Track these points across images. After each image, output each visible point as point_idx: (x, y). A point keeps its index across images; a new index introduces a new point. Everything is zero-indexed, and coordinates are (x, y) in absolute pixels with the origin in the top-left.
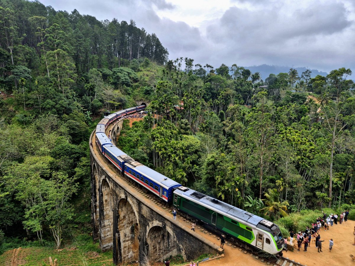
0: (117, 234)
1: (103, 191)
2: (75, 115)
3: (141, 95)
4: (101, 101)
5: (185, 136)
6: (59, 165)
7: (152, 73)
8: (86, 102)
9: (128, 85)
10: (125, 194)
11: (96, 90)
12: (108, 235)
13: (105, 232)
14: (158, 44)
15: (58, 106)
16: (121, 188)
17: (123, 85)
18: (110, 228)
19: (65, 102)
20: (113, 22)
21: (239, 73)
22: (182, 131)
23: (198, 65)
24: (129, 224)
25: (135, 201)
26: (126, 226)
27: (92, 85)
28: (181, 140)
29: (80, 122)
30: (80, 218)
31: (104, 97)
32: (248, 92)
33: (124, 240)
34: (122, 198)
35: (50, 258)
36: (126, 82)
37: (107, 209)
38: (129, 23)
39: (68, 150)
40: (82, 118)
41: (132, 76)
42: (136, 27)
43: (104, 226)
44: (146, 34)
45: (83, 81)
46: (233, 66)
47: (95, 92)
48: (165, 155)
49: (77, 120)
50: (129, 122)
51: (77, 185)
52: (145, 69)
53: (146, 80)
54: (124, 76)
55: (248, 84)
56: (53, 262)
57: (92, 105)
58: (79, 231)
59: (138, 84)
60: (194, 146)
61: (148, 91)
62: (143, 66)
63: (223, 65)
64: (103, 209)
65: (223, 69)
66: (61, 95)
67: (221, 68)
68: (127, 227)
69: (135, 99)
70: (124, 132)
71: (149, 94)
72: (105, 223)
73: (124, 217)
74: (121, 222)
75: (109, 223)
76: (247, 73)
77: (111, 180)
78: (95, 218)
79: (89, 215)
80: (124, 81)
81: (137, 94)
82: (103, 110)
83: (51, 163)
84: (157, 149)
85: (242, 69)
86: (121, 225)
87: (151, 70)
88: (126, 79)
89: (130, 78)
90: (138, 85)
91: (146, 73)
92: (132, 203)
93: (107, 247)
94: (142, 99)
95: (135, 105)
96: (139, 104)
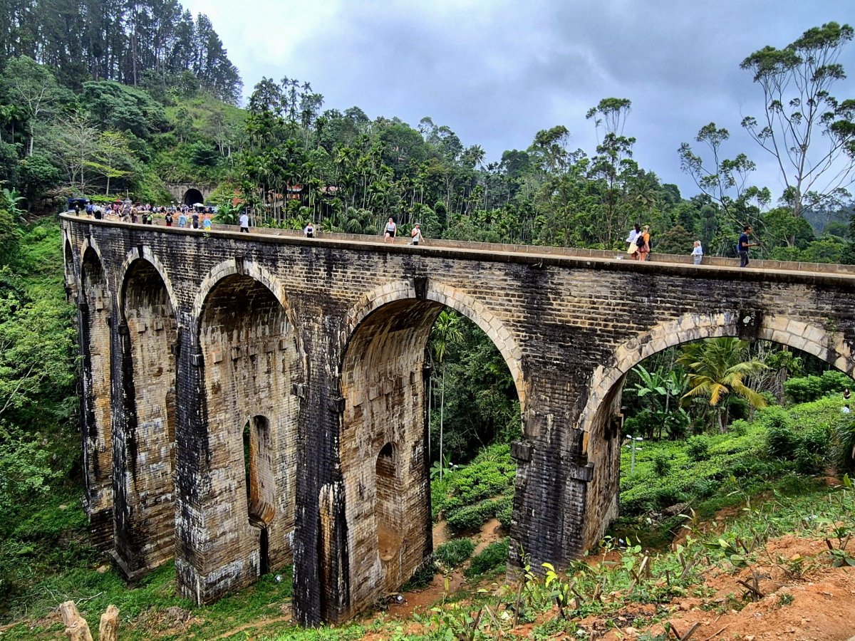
0: (327, 493)
1: (203, 347)
3: (184, 165)
4: (53, 162)
7: (212, 113)
9: (140, 134)
11: (31, 128)
12: (224, 533)
13: (213, 520)
14: (215, 47)
16: (376, 258)
17: (123, 129)
21: (438, 138)
24: (373, 442)
25: (495, 277)
26: (362, 452)
27: (17, 113)
31: (69, 150)
33: (356, 512)
34: (378, 302)
35: (69, 607)
36: (133, 122)
37: (221, 422)
41: (151, 110)
43: (211, 495)
46: (422, 121)
47: (28, 134)
52: (185, 102)
53: (194, 125)
57: (24, 170)
58: (40, 565)
59: (172, 136)
61: (207, 154)
62: (177, 93)
63: (396, 119)
64: (206, 424)
65: (399, 128)
68: (367, 454)
69: (163, 178)
71: (211, 163)
72: (214, 482)
74: (347, 433)
80: (127, 116)
81: (170, 161)
82: (65, 190)
85: (445, 130)
86: (348, 446)
87: (203, 106)
88: (132, 113)
89: (145, 113)
90: (170, 139)
92: (469, 299)
93: (222, 582)
94: (188, 178)
95: (166, 193)
96: (180, 192)
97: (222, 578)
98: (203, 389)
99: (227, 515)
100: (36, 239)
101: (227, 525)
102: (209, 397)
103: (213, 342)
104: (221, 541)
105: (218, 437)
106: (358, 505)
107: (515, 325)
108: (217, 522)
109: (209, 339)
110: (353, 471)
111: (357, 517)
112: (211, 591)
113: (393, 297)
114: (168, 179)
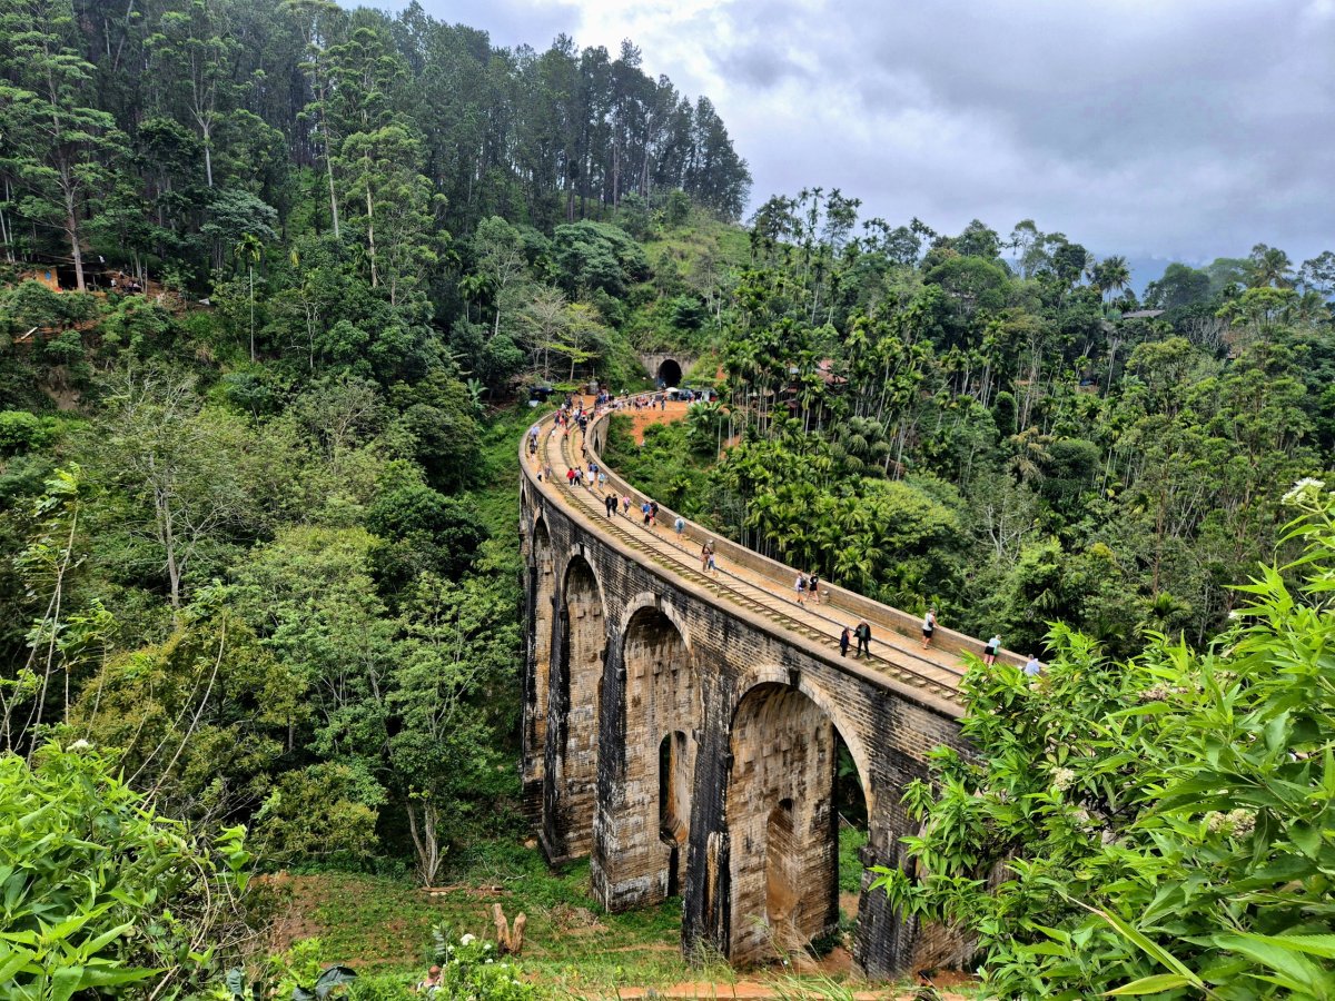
0: (714, 840)
1: (626, 661)
2: (436, 388)
3: (661, 328)
4: (518, 343)
5: (872, 482)
6: (405, 565)
7: (703, 249)
8: (466, 344)
9: (613, 290)
10: (787, 659)
11: (499, 300)
12: (634, 846)
13: (625, 830)
14: (718, 140)
15: (378, 347)
16: (761, 638)
17: (594, 287)
18: (645, 814)
19: (398, 332)
20: (550, 53)
21: (1042, 254)
22: (852, 461)
23: (874, 223)
24: (766, 797)
25: (852, 690)
26: (751, 807)
27: (485, 284)
28: (860, 495)
29: (454, 415)
31: (534, 328)
32: (1085, 332)
33: (742, 866)
34: (762, 679)
36: (607, 276)
37: (638, 735)
38: (615, 55)
39: (430, 508)
40: (461, 400)
41: (629, 255)
42: (638, 73)
43: (624, 806)
44: (676, 98)
45: (453, 264)
46: (1018, 227)
47: (495, 309)
48: (807, 551)
49: (443, 406)
50: (631, 426)
51: (513, 632)
52: (672, 233)
53: (681, 272)
54: (600, 254)
55: (1085, 300)
56: (510, 928)
57: (488, 356)
58: (476, 826)
59: (650, 288)
60: (914, 521)
61: (690, 313)
62: (663, 221)
63: (976, 224)
64: (625, 736)
65: (978, 240)
66: (387, 306)
67: (969, 236)
68: (757, 809)
69: (636, 346)
70: (616, 461)
71: (695, 326)
72: (628, 794)
73: (750, 766)
74: (735, 787)
75: (643, 794)
76: (1072, 257)
77: (695, 605)
78: (558, 774)
79: (510, 767)
80: (601, 270)
81: (646, 324)
82: (527, 377)
83: (376, 554)
84: (768, 524)
85: (1057, 241)
86: (736, 799)
87: (694, 237)
88: (606, 265)
89: (621, 261)
90: (648, 292)
91: (677, 246)
92: (831, 702)
93: (629, 895)
94: (664, 346)
95: (638, 367)
96: (654, 364)
97: (629, 891)
98: (624, 701)
99: (639, 828)
100: (496, 440)
101: (638, 838)
102: (629, 710)
103: (636, 657)
104: (631, 853)
105: (635, 749)
106: (744, 858)
107: (866, 739)
108: (629, 833)
110: (740, 825)
111: (743, 870)
112: (619, 901)
113: (773, 678)
114: (642, 347)
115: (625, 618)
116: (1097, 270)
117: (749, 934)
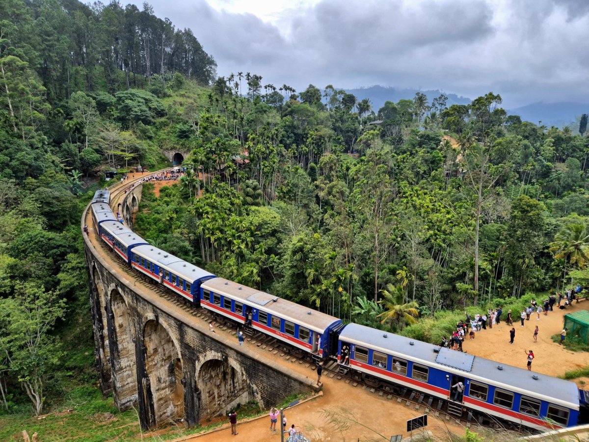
0: (144, 380)
1: (113, 310)
2: (50, 179)
3: (172, 139)
4: (97, 151)
5: (253, 208)
7: (190, 101)
8: (69, 153)
9: (147, 122)
10: (154, 312)
11: (86, 131)
12: (128, 384)
13: (123, 378)
14: (197, 48)
15: (14, 163)
16: (146, 303)
17: (137, 122)
18: (132, 370)
19: (27, 155)
20: (111, 5)
21: (337, 100)
22: (249, 199)
23: (269, 86)
24: (165, 360)
25: (172, 322)
26: (159, 365)
27: (78, 123)
28: (248, 214)
29: (60, 191)
30: (75, 359)
31: (104, 145)
32: (352, 132)
33: (157, 388)
34: (149, 319)
35: (24, 432)
36: (143, 116)
37: (124, 339)
38: (141, 9)
39: (42, 241)
40: (64, 183)
41: (154, 105)
42: (154, 16)
43: (121, 369)
44: (173, 29)
45: (60, 115)
46: (327, 88)
47: (85, 135)
49: (54, 187)
50: (153, 188)
51: (64, 302)
52: (176, 93)
53: (179, 112)
54: (139, 106)
55: (352, 119)
56: (31, 438)
57: (82, 159)
58: (75, 381)
59: (166, 120)
60: (269, 224)
61: (184, 132)
62: (172, 87)
63: (311, 86)
64: (117, 341)
65: (311, 93)
66: (20, 142)
67: (308, 92)
68: (162, 365)
69: (161, 147)
70: (146, 205)
71: (187, 137)
72: (122, 364)
73: (156, 350)
74: (150, 359)
75: (129, 362)
76: (349, 100)
77: (127, 289)
78: (102, 357)
79: (91, 352)
80: (139, 114)
81: (165, 137)
82: (103, 167)
83: (12, 267)
84: (206, 231)
85: (342, 93)
86: (150, 364)
87: (186, 95)
88: (142, 111)
89: (150, 108)
90: (165, 122)
91: (179, 99)
92: (168, 327)
93: (128, 403)
94: (174, 147)
95: (163, 157)
96: (170, 155)
97: (128, 402)
98: (115, 327)
99: (129, 376)
100: (89, 198)
101: (129, 380)
102: (118, 330)
103: (118, 308)
104: (127, 386)
105: (123, 346)
106: (158, 385)
107: (178, 340)
108: (125, 379)
109: (116, 307)
110: (154, 373)
111: (158, 390)
112: (123, 407)
113: (151, 318)
114: (164, 147)
115: (109, 293)
116: (360, 105)
117: (165, 413)
